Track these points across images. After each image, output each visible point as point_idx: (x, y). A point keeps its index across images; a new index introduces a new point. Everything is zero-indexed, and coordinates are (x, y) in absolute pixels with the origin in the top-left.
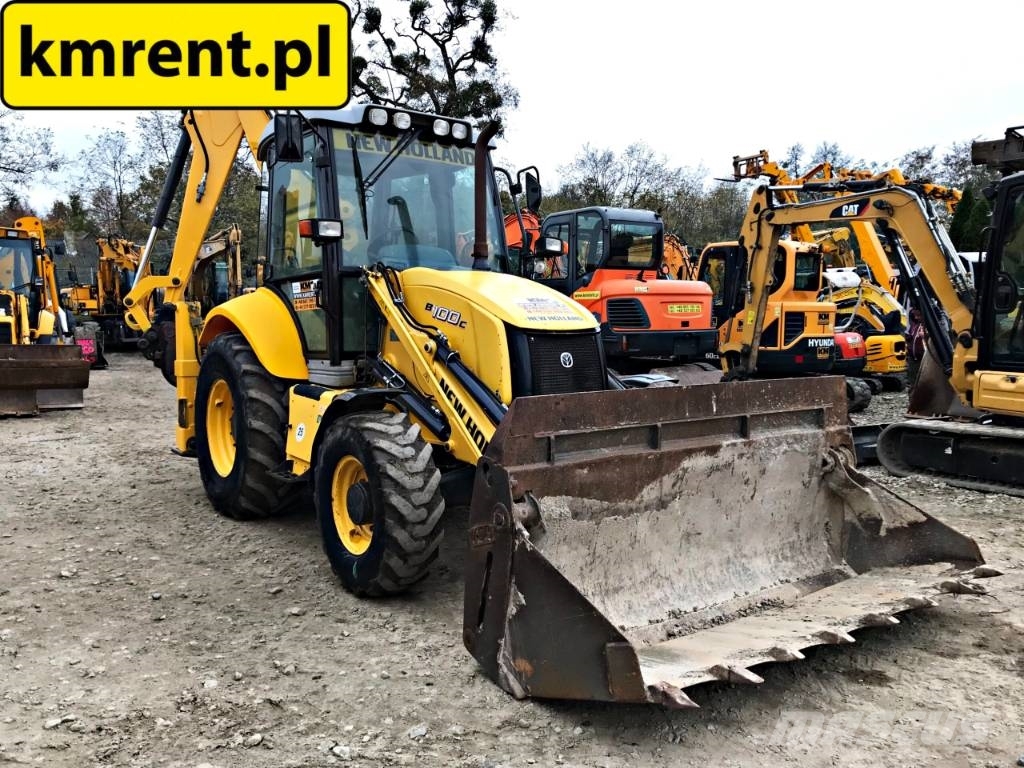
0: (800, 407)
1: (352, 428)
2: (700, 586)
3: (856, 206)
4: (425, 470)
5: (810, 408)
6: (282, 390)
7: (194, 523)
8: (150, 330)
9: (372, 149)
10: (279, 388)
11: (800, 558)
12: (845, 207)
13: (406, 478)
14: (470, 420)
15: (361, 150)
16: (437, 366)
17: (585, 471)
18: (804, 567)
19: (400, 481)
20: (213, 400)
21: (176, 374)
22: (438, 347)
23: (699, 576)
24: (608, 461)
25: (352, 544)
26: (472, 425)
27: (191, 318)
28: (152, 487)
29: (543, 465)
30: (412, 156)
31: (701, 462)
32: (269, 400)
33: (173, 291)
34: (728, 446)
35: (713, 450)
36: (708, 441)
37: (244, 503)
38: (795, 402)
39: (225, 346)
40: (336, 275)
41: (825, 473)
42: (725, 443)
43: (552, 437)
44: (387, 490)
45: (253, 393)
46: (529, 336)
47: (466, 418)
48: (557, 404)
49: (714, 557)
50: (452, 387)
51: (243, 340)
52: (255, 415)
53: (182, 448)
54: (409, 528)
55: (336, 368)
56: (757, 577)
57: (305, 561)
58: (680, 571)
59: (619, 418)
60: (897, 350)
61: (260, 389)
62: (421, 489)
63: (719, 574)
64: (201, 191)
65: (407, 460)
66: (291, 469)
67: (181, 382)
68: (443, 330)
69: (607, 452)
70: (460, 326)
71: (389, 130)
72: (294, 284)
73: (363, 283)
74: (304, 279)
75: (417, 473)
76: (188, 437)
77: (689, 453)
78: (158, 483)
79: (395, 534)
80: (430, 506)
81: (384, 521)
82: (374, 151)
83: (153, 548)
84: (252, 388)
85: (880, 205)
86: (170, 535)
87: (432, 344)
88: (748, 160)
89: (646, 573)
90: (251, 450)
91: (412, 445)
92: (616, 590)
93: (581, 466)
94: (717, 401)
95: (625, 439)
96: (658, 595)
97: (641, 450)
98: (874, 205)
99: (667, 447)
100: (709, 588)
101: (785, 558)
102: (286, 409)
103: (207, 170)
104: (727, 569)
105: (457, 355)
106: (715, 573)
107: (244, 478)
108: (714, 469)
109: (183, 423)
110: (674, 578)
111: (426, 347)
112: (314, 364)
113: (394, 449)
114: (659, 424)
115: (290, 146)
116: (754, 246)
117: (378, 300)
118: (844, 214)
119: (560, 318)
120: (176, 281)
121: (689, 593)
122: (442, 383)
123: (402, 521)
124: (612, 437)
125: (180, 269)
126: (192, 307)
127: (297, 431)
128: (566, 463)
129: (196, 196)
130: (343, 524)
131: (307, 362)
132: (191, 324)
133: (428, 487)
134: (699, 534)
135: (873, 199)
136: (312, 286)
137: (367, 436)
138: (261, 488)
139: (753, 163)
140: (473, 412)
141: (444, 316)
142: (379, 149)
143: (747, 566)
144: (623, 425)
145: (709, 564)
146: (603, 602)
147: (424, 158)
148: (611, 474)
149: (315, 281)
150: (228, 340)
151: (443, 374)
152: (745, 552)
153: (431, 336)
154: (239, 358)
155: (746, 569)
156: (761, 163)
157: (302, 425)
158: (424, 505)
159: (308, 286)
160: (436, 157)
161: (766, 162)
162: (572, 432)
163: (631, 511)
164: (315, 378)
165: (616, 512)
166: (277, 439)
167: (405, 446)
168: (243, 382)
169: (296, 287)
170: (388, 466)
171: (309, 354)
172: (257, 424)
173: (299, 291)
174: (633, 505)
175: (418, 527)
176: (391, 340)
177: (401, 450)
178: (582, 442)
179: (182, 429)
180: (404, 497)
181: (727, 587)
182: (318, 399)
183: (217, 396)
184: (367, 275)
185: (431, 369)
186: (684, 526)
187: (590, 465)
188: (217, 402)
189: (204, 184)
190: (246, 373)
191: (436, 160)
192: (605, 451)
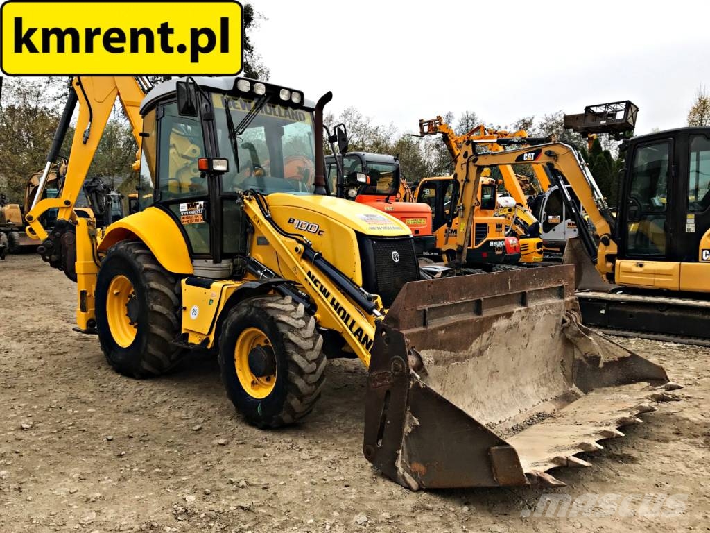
1: (256, 307)
2: (500, 406)
3: (533, 154)
4: (313, 336)
5: (557, 285)
6: (174, 282)
7: (105, 383)
8: (47, 239)
9: (239, 108)
10: (172, 280)
11: (550, 384)
12: (526, 155)
13: (302, 342)
14: (334, 300)
15: (231, 109)
16: (304, 262)
17: (443, 332)
18: (553, 390)
19: (298, 344)
20: (112, 290)
21: (76, 272)
22: (305, 249)
23: (498, 400)
24: (455, 325)
25: (253, 391)
26: (335, 303)
27: (89, 230)
28: (55, 358)
29: (421, 329)
30: (265, 114)
31: (502, 324)
32: (166, 290)
33: (65, 210)
34: (517, 312)
35: (509, 315)
36: (506, 309)
37: (146, 366)
39: (126, 250)
40: (218, 197)
41: (564, 327)
42: (515, 310)
43: (427, 309)
44: (290, 351)
45: (153, 285)
46: (373, 240)
47: (330, 298)
48: (429, 286)
49: (506, 387)
50: (317, 277)
51: (143, 246)
52: (156, 301)
53: (83, 327)
54: (305, 377)
55: (217, 265)
56: (529, 398)
57: (206, 405)
58: (488, 397)
59: (461, 296)
60: (538, 248)
61: (159, 282)
62: (312, 349)
63: (509, 397)
64: (86, 135)
65: (301, 329)
66: (187, 340)
67: (81, 278)
68: (307, 237)
69: (453, 319)
70: (319, 234)
71: (251, 95)
72: (181, 205)
73: (239, 204)
74: (191, 201)
75: (308, 338)
76: (89, 318)
77: (497, 317)
78: (58, 354)
79: (296, 382)
80: (318, 361)
81: (288, 373)
82: (240, 109)
83: (85, 403)
84: (152, 281)
85: (549, 154)
86: (92, 392)
87: (301, 247)
88: (429, 122)
90: (153, 326)
91: (302, 318)
93: (441, 329)
94: (511, 282)
95: (462, 309)
97: (471, 316)
98: (546, 153)
99: (486, 314)
100: (505, 407)
101: (542, 385)
102: (179, 296)
103: (91, 120)
104: (513, 394)
105: (320, 254)
106: (506, 396)
107: (146, 349)
108: (510, 328)
109: (83, 309)
110: (486, 402)
111: (297, 249)
112: (197, 262)
113: (292, 322)
114: (482, 298)
115: (189, 105)
116: (464, 179)
117: (251, 216)
118: (525, 159)
119: (389, 228)
120: (67, 203)
121: (495, 411)
122: (309, 274)
123: (300, 372)
124: (456, 309)
125: (70, 194)
126: (89, 222)
127: (192, 312)
128: (434, 327)
129: (83, 139)
130: (245, 378)
131: (192, 262)
132: (89, 234)
133: (316, 348)
134: (498, 371)
135: (544, 150)
136: (198, 206)
137: (271, 313)
138: (159, 354)
139: (432, 124)
140: (335, 294)
141: (304, 227)
142: (244, 109)
143: (523, 391)
144: (463, 300)
145: (503, 391)
147: (273, 115)
148: (456, 334)
149: (202, 203)
150: (128, 246)
151: (309, 268)
152: (522, 382)
153: (299, 241)
154: (140, 259)
155: (522, 394)
156: (438, 125)
157: (195, 307)
158: (314, 361)
159: (195, 206)
160: (280, 115)
161: (441, 124)
162: (437, 305)
163: (465, 358)
164: (200, 273)
165: (457, 360)
166: (172, 318)
167: (298, 319)
168: (144, 276)
169: (183, 207)
170: (290, 334)
171: (193, 255)
172: (157, 307)
173: (186, 209)
174: (467, 354)
175: (311, 376)
176: (258, 244)
177: (297, 322)
178: (440, 312)
179: (83, 313)
180: (301, 355)
181: (515, 406)
182: (209, 288)
183: (115, 287)
184: (243, 199)
185: (300, 264)
186: (491, 367)
187: (447, 328)
188: (115, 292)
189: (89, 130)
190: (146, 270)
191: (281, 118)
192: (452, 318)
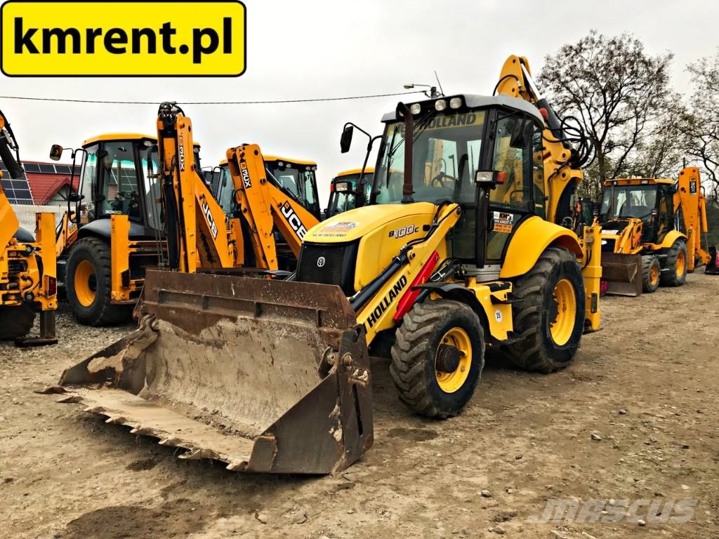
0: (296, 305)
2: (243, 408)
5: (306, 307)
23: (246, 402)
24: (189, 311)
29: (156, 303)
34: (242, 319)
35: (234, 320)
38: (292, 299)
42: (240, 317)
43: (158, 291)
49: (259, 396)
59: (184, 289)
63: (257, 408)
77: (219, 317)
89: (219, 384)
92: (204, 385)
94: (235, 288)
95: (195, 301)
96: (221, 399)
97: (198, 308)
99: (211, 311)
100: (246, 412)
104: (264, 409)
106: (256, 406)
108: (238, 333)
114: (203, 295)
121: (235, 408)
124: (189, 298)
128: (164, 305)
134: (248, 375)
144: (187, 292)
145: (253, 399)
146: (197, 388)
163: (199, 342)
165: (192, 340)
174: (199, 338)
178: (178, 297)
181: (255, 418)
187: (177, 310)
192: (186, 305)
